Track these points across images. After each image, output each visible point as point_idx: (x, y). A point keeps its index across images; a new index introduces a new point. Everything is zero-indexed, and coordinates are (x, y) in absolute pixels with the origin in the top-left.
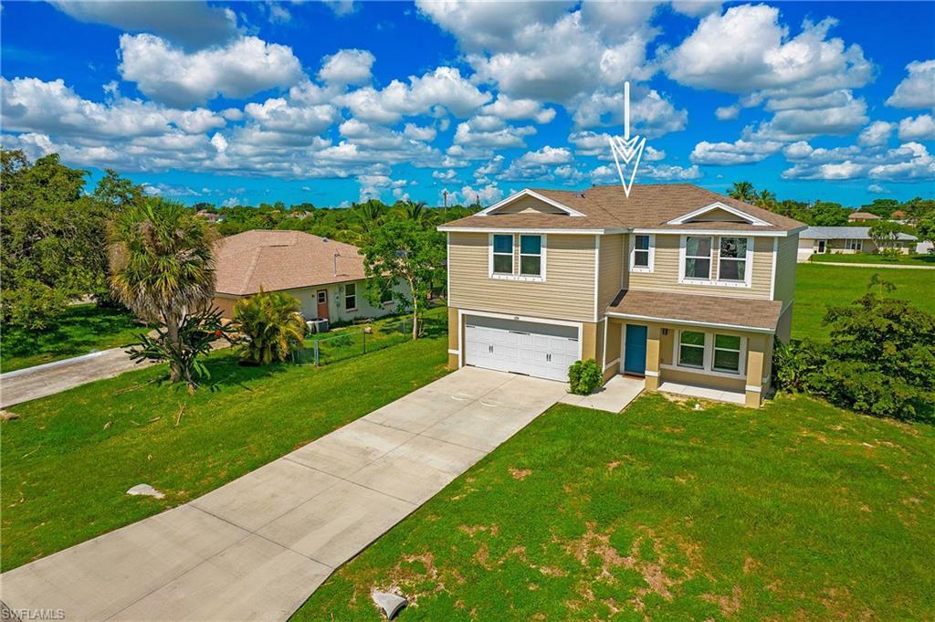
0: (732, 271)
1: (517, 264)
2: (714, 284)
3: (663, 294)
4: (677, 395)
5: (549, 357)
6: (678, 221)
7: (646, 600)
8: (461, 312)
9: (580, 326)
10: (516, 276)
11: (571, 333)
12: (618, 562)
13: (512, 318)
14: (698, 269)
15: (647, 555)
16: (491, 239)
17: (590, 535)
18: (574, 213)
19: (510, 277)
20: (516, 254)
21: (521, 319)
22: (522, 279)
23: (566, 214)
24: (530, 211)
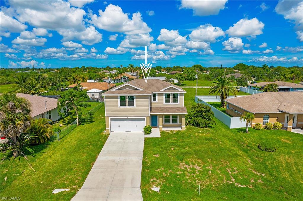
0: (175, 101)
1: (127, 103)
2: (171, 104)
3: (160, 107)
4: (168, 130)
5: (136, 126)
6: (163, 90)
7: (198, 172)
8: (109, 118)
9: (145, 118)
10: (127, 106)
11: (143, 120)
12: (189, 167)
13: (126, 117)
14: (168, 101)
15: (193, 164)
16: (119, 97)
17: (181, 164)
18: (141, 90)
19: (125, 107)
20: (127, 101)
21: (129, 117)
22: (129, 107)
23: (138, 90)
24: (127, 89)
